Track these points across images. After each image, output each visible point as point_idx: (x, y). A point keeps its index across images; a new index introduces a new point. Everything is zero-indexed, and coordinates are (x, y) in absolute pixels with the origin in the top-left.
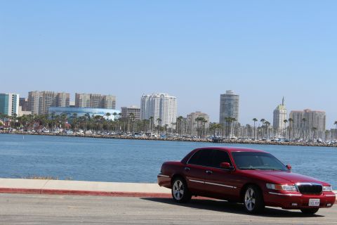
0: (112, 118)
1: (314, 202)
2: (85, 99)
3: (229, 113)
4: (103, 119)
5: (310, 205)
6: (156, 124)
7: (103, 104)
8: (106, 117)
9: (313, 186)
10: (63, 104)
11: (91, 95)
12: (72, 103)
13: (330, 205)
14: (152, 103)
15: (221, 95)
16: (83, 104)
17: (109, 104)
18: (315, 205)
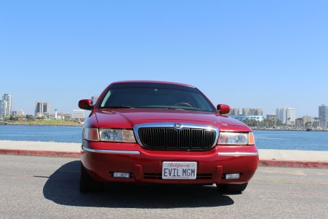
0: (260, 120)
1: (179, 169)
2: (247, 111)
3: (324, 116)
4: (255, 121)
5: (163, 177)
6: (284, 122)
7: (256, 113)
8: (257, 120)
9: (185, 131)
10: (236, 114)
11: (250, 110)
12: (241, 113)
13: (236, 176)
14: (282, 112)
15: (320, 107)
16: (246, 114)
17: (260, 114)
18: (182, 176)
